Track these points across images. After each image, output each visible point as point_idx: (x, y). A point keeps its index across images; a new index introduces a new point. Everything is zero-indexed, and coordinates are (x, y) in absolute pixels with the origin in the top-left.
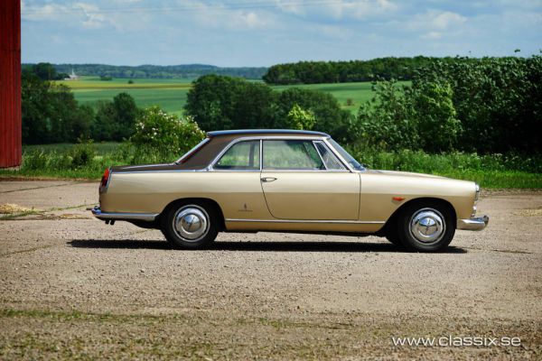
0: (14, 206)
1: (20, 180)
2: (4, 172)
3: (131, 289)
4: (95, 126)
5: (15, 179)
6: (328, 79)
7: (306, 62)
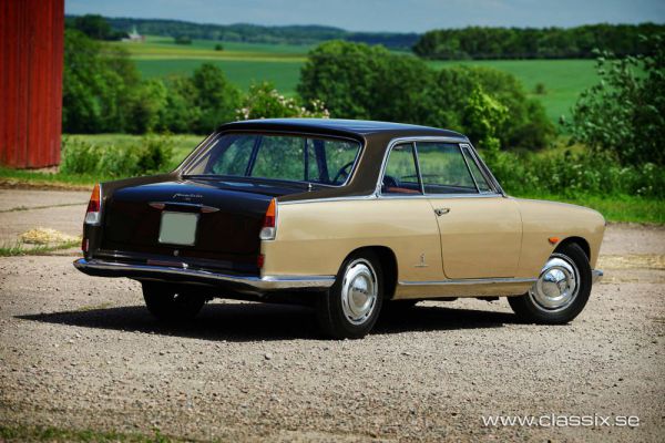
0: (50, 231)
1: (60, 188)
2: (34, 176)
3: (251, 391)
4: (165, 111)
5: (52, 188)
6: (509, 54)
7: (477, 28)
